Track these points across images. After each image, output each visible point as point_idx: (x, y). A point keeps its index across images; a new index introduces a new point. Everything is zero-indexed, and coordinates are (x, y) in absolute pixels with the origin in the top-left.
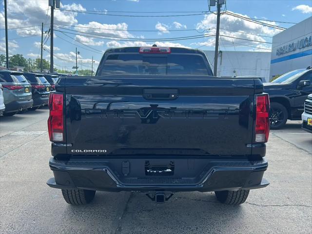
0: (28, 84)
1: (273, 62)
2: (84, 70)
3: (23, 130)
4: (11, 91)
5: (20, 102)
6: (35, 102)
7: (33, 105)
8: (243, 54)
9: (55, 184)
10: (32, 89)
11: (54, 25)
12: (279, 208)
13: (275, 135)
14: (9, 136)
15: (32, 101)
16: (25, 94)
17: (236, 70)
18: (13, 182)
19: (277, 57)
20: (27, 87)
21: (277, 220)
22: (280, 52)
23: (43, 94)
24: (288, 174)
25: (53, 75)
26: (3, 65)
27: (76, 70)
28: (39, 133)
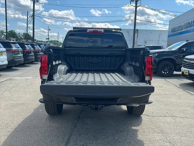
0: (20, 49)
1: (169, 36)
2: (53, 40)
3: (18, 76)
4: (11, 53)
5: (16, 60)
6: (25, 60)
7: (24, 62)
8: (151, 31)
9: (43, 101)
10: (23, 52)
11: (35, 13)
12: (161, 117)
13: (166, 80)
14: (11, 79)
15: (23, 59)
16: (19, 55)
17: (146, 41)
18: (17, 104)
19: (172, 33)
20: (20, 51)
21: (159, 123)
22: (173, 30)
23: (30, 55)
24: (169, 101)
25: (35, 44)
26: (3, 37)
27: (48, 40)
28: (28, 78)
